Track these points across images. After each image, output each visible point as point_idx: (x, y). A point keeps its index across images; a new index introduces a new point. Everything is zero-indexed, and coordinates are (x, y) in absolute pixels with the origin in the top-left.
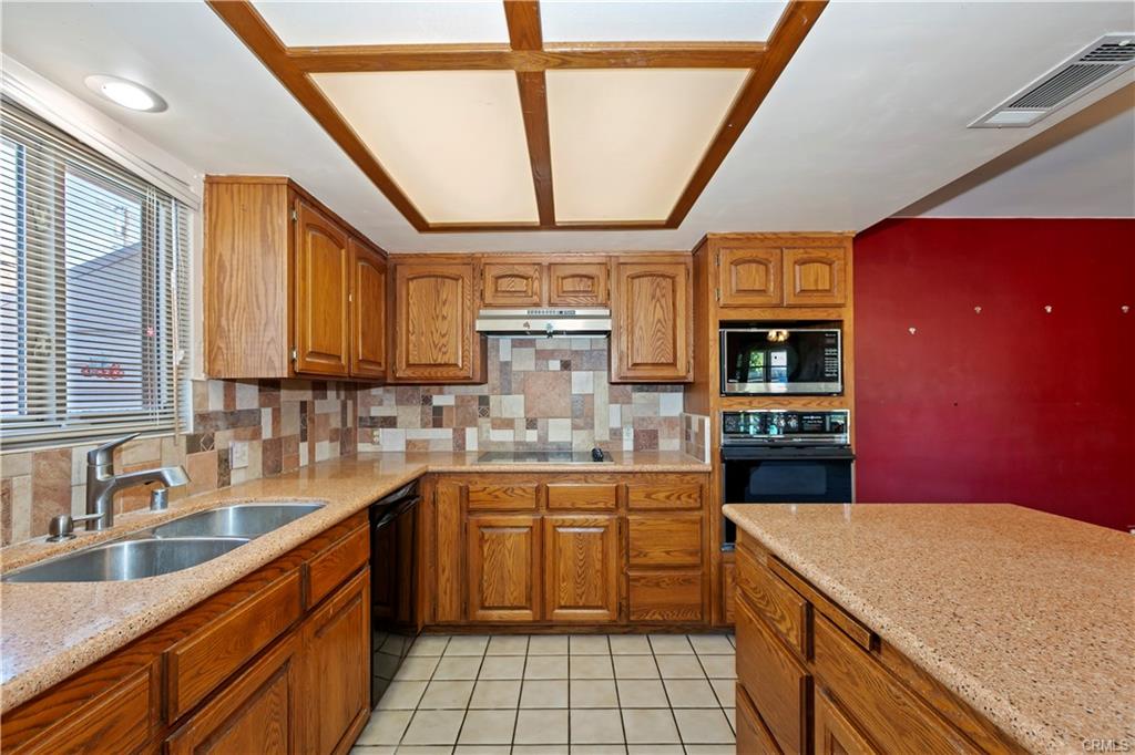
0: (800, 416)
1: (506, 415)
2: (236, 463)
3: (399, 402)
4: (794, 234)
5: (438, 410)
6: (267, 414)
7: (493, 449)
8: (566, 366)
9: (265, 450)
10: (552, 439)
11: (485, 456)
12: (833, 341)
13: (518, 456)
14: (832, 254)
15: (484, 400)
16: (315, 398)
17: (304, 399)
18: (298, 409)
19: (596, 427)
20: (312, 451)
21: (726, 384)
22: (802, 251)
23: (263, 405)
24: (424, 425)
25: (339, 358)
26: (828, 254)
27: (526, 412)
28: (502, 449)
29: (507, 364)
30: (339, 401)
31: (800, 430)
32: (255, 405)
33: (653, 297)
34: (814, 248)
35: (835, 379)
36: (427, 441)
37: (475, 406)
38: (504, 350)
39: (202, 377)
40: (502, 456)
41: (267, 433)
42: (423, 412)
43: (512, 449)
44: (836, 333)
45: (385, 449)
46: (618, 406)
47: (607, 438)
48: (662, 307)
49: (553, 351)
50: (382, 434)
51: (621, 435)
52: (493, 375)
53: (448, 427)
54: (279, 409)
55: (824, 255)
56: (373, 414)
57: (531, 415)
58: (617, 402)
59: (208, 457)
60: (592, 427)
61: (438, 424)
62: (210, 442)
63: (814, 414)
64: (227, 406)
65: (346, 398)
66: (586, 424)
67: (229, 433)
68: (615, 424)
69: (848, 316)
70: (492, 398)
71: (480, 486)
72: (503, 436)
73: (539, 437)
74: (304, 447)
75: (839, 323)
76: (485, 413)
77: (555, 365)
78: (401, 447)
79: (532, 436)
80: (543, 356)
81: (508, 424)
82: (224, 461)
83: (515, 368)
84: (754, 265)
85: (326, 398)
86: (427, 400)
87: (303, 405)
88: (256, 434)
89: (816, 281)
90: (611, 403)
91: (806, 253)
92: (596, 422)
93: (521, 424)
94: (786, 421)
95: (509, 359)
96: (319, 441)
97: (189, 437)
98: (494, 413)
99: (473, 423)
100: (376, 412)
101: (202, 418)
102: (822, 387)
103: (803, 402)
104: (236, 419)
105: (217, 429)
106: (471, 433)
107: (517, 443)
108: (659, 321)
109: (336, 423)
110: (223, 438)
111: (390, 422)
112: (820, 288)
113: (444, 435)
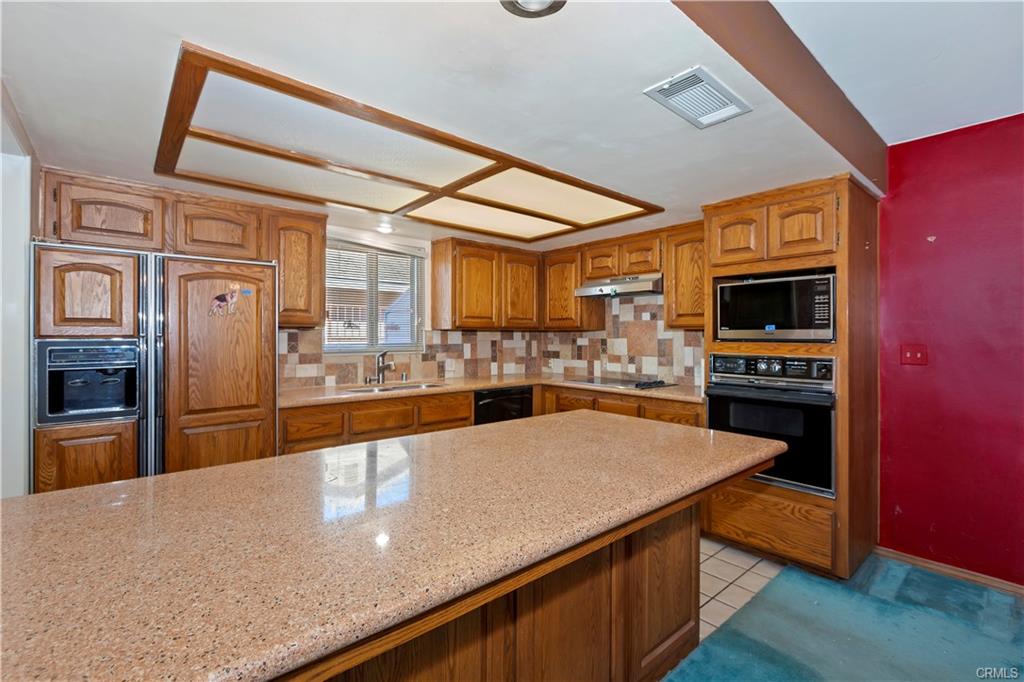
0: (783, 361)
1: (617, 353)
2: (447, 368)
3: (561, 342)
4: (780, 190)
5: (580, 348)
6: (467, 348)
7: (609, 376)
8: (654, 317)
9: (466, 365)
10: (644, 372)
11: (604, 380)
12: (824, 288)
13: (624, 382)
14: (818, 203)
15: (604, 342)
16: (503, 338)
17: (494, 339)
18: (490, 344)
19: (675, 364)
20: (500, 368)
21: (719, 331)
22: (786, 205)
23: (464, 341)
24: (573, 358)
25: (491, 318)
26: (813, 202)
27: (629, 351)
28: (614, 377)
29: (617, 317)
30: (524, 341)
31: (784, 373)
32: (460, 342)
33: (692, 259)
34: (797, 200)
35: (827, 326)
36: (574, 368)
37: (599, 346)
38: (616, 307)
39: (430, 329)
40: (615, 381)
41: (467, 354)
42: (572, 350)
43: (620, 377)
44: (828, 279)
45: (555, 372)
46: (691, 348)
47: (682, 374)
48: (699, 267)
49: (645, 306)
50: (553, 362)
51: (693, 372)
52: (609, 324)
53: (585, 359)
54: (476, 345)
55: (810, 204)
56: (549, 349)
57: (631, 354)
58: (690, 345)
59: (433, 365)
60: (672, 365)
61: (580, 357)
62: (433, 358)
63: (799, 360)
64: (442, 341)
65: (531, 340)
66: (668, 361)
67: (444, 354)
68: (689, 363)
69: (841, 260)
70: (608, 340)
71: (565, 395)
72: (614, 368)
73: (637, 370)
74: (494, 366)
75: (832, 270)
76: (604, 351)
77: (646, 316)
78: (561, 371)
79: (632, 369)
80: (639, 310)
81: (617, 359)
82: (441, 368)
83: (621, 319)
84: (740, 226)
85: (512, 339)
86: (574, 341)
87: (494, 343)
88: (460, 355)
89: (801, 232)
90: (686, 345)
91: (790, 205)
92: (675, 360)
93: (625, 360)
94: (769, 365)
95: (617, 313)
96: (507, 362)
97: (423, 355)
98: (610, 351)
99: (598, 358)
100: (551, 348)
101: (430, 347)
102: (812, 334)
103: (791, 348)
104: (447, 348)
105: (438, 352)
106: (597, 364)
107: (623, 374)
108: (697, 279)
109: (522, 353)
110: (440, 356)
111: (556, 355)
112: (805, 237)
113: (582, 364)
